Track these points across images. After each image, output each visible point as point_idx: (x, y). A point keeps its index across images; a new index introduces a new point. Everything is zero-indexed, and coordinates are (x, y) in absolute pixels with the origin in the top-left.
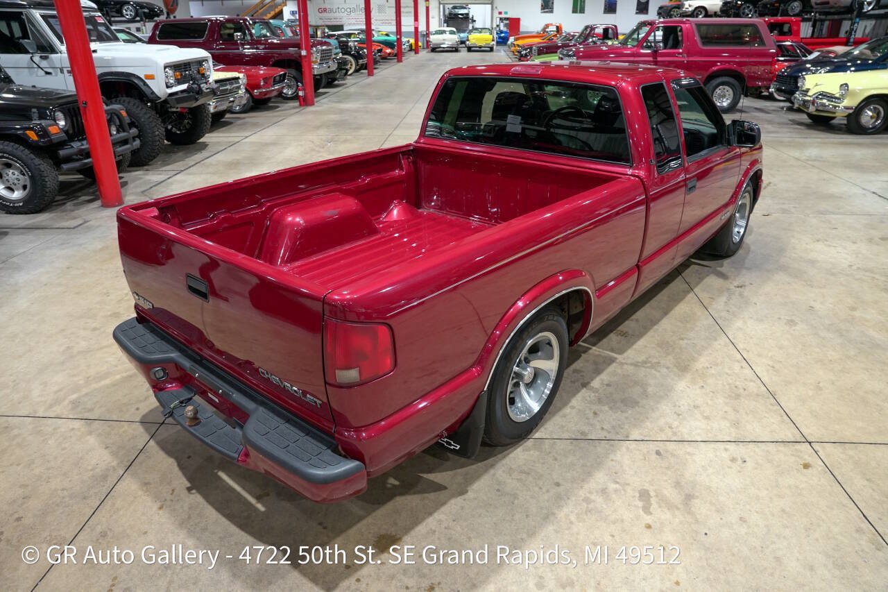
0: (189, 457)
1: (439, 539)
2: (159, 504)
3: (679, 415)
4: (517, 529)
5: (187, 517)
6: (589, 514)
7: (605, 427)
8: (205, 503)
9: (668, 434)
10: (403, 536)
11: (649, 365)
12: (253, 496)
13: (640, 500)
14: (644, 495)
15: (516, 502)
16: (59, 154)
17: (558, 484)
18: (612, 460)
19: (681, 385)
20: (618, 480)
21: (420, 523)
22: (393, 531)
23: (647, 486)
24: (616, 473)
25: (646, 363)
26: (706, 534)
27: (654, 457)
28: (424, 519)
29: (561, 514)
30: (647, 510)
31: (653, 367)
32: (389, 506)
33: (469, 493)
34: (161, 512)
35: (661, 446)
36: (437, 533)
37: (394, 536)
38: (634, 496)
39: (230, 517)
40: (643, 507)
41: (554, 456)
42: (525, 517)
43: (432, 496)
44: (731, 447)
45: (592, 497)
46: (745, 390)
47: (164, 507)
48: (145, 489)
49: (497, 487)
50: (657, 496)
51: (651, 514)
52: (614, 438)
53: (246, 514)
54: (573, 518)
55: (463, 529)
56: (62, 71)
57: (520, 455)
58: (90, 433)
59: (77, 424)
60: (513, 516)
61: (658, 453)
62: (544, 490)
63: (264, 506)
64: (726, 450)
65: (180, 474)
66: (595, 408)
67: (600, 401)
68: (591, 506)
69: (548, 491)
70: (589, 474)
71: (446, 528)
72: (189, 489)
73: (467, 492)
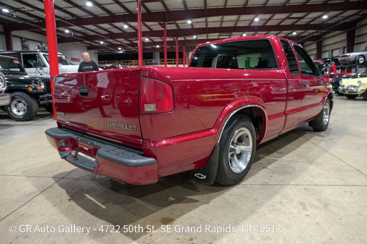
0: (72, 189)
1: (195, 220)
2: (53, 205)
3: (313, 177)
4: (237, 217)
5: (66, 209)
6: (274, 211)
7: (277, 180)
8: (76, 205)
9: (309, 183)
10: (176, 219)
11: (294, 161)
12: (100, 203)
13: (300, 206)
14: (302, 204)
15: (235, 206)
16: (40, 97)
17: (256, 200)
18: (283, 192)
19: (311, 167)
20: (287, 198)
21: (185, 214)
22: (171, 217)
23: (303, 201)
24: (285, 196)
25: (292, 161)
26: (340, 219)
27: (304, 191)
28: (187, 212)
29: (260, 211)
30: (305, 209)
31: (296, 162)
32: (170, 207)
33: (211, 203)
34: (53, 208)
35: (307, 187)
36: (194, 218)
37: (171, 219)
38: (297, 204)
39: (88, 210)
40: (302, 208)
41: (253, 190)
42: (240, 212)
43: (191, 204)
44: (343, 187)
45: (275, 204)
46: (343, 169)
47: (56, 206)
48: (48, 199)
49: (225, 201)
50: (309, 204)
51: (307, 211)
52: (282, 184)
53: (96, 209)
54: (266, 212)
55: (208, 216)
56: (47, 73)
57: (235, 190)
58: (28, 180)
59: (23, 178)
60: (234, 211)
61: (305, 189)
62: (249, 202)
63: (105, 206)
64: (341, 188)
65: (66, 194)
66: (271, 175)
67: (273, 172)
68: (274, 208)
69: (251, 202)
70: (272, 196)
71: (199, 216)
72: (69, 200)
73: (209, 202)
